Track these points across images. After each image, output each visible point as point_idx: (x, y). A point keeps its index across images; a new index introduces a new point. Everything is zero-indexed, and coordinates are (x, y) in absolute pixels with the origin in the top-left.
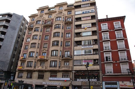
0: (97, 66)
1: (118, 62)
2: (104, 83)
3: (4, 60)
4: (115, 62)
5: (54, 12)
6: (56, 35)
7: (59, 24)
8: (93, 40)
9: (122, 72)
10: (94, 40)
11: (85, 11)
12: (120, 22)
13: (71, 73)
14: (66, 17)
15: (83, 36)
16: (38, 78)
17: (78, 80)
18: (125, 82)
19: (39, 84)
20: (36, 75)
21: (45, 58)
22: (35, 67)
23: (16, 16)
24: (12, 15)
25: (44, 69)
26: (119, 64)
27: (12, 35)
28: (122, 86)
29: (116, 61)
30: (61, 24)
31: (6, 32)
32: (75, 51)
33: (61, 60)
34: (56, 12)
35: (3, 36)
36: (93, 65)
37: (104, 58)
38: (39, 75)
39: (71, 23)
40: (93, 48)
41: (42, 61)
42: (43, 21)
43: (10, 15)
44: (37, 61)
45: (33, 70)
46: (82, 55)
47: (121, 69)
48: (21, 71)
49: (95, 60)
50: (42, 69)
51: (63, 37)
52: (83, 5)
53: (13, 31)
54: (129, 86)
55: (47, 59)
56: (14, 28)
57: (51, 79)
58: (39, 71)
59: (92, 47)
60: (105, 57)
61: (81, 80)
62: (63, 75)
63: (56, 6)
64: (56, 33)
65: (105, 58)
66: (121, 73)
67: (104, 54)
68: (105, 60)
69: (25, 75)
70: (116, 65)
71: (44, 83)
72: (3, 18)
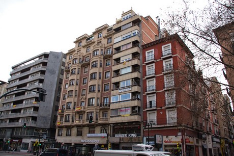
0: (135, 116)
1: (163, 108)
2: (145, 138)
3: (45, 115)
4: (159, 108)
5: (91, 43)
6: (93, 76)
7: (95, 61)
8: (132, 79)
9: (168, 122)
10: (135, 78)
11: (125, 36)
12: (170, 44)
13: (110, 126)
14: (105, 48)
15: (121, 75)
16: (77, 135)
17: (116, 135)
18: (170, 137)
19: (78, 142)
20: (74, 131)
21: (82, 110)
22: (73, 122)
23: (53, 55)
24: (48, 55)
25: (81, 123)
26: (164, 111)
27: (51, 82)
28: (166, 142)
29: (161, 107)
30: (98, 60)
31: (43, 80)
32: (112, 97)
33: (98, 111)
34: (94, 42)
35: (41, 84)
36: (131, 115)
37: (146, 103)
38: (78, 131)
39: (111, 56)
40: (132, 91)
41: (80, 113)
42: (80, 58)
43: (46, 56)
44: (75, 114)
45: (71, 125)
46: (119, 102)
47: (166, 118)
48: (61, 128)
49: (133, 108)
50: (79, 123)
51: (101, 78)
52: (124, 27)
53: (52, 76)
54: (174, 142)
55: (85, 110)
56: (53, 72)
57: (89, 135)
58: (78, 126)
59: (130, 89)
60: (148, 101)
61: (120, 135)
62: (101, 130)
63: (94, 33)
64: (92, 73)
65: (148, 104)
66: (166, 124)
67: (147, 98)
68: (148, 106)
69: (64, 131)
70: (161, 113)
71: (82, 141)
72: (40, 60)
